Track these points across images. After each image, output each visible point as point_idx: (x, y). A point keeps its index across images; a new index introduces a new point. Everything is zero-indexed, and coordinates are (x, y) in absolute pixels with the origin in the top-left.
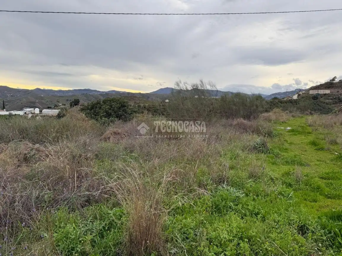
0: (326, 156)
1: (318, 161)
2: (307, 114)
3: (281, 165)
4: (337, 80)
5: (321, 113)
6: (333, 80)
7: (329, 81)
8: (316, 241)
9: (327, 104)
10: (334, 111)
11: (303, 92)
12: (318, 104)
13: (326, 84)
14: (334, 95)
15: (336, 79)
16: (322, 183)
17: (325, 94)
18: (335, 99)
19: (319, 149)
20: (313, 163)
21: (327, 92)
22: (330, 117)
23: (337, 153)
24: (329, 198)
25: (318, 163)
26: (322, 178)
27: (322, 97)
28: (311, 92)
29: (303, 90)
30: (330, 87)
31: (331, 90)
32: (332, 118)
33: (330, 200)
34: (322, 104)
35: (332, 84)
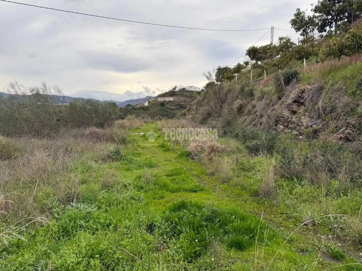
0: (171, 156)
1: (165, 161)
2: (157, 119)
3: (135, 170)
4: (177, 89)
5: (168, 118)
6: (175, 89)
7: (172, 90)
8: (162, 235)
9: (172, 110)
10: (177, 116)
11: (153, 99)
12: (165, 110)
13: (170, 92)
14: (177, 102)
15: (177, 88)
16: (167, 180)
17: (170, 101)
18: (177, 105)
19: (166, 150)
20: (161, 163)
21: (171, 99)
22: (174, 121)
23: (179, 152)
24: (173, 192)
25: (165, 163)
26: (168, 176)
27: (167, 104)
28: (160, 99)
29: (153, 98)
30: (173, 95)
31: (174, 97)
32: (176, 122)
33: (173, 194)
34: (168, 110)
35: (174, 92)
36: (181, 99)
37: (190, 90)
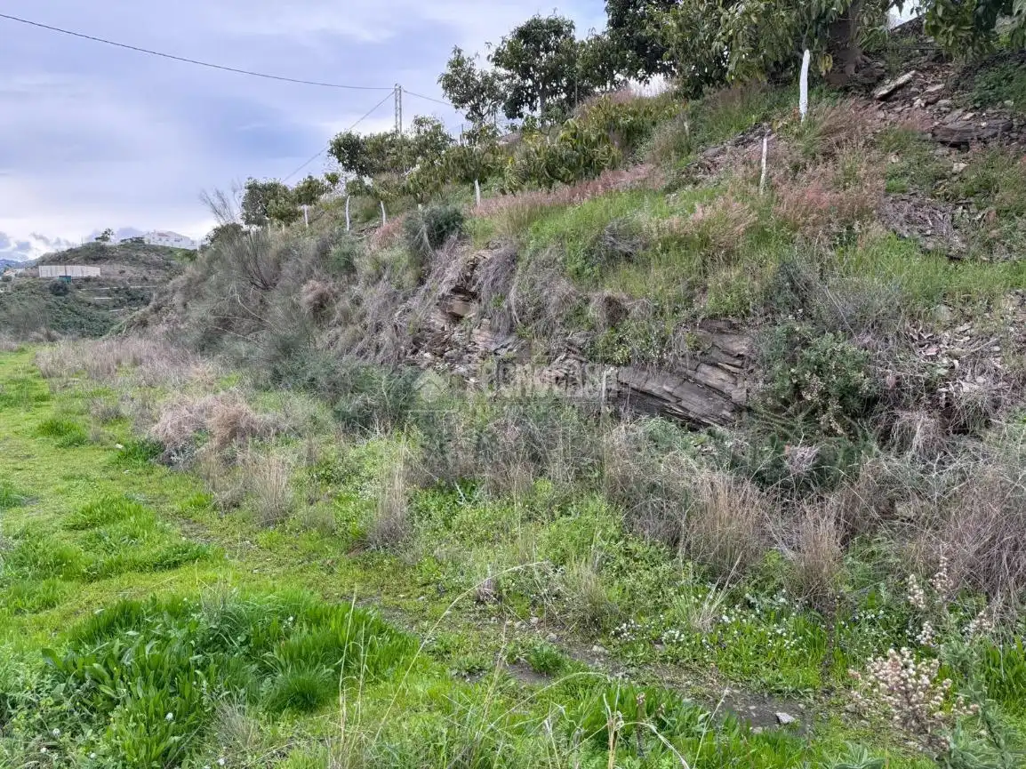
0: (90, 460)
1: (66, 478)
2: (39, 341)
4: (114, 241)
5: (83, 336)
6: (104, 238)
7: (95, 241)
9: (97, 307)
10: (115, 327)
11: (19, 271)
12: (70, 309)
13: (86, 248)
14: (114, 281)
15: (112, 237)
16: (71, 545)
17: (87, 280)
18: (117, 292)
19: (71, 444)
20: (51, 489)
21: (93, 271)
22: (105, 344)
23: (120, 446)
24: (96, 578)
25: (66, 484)
26: (74, 528)
27: (79, 287)
28: (46, 272)
29: (18, 265)
30: (99, 258)
31: (104, 266)
32: (110, 349)
33: (95, 584)
34: (82, 309)
35: (103, 249)
36: (130, 271)
37: (160, 244)
